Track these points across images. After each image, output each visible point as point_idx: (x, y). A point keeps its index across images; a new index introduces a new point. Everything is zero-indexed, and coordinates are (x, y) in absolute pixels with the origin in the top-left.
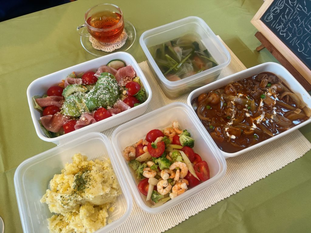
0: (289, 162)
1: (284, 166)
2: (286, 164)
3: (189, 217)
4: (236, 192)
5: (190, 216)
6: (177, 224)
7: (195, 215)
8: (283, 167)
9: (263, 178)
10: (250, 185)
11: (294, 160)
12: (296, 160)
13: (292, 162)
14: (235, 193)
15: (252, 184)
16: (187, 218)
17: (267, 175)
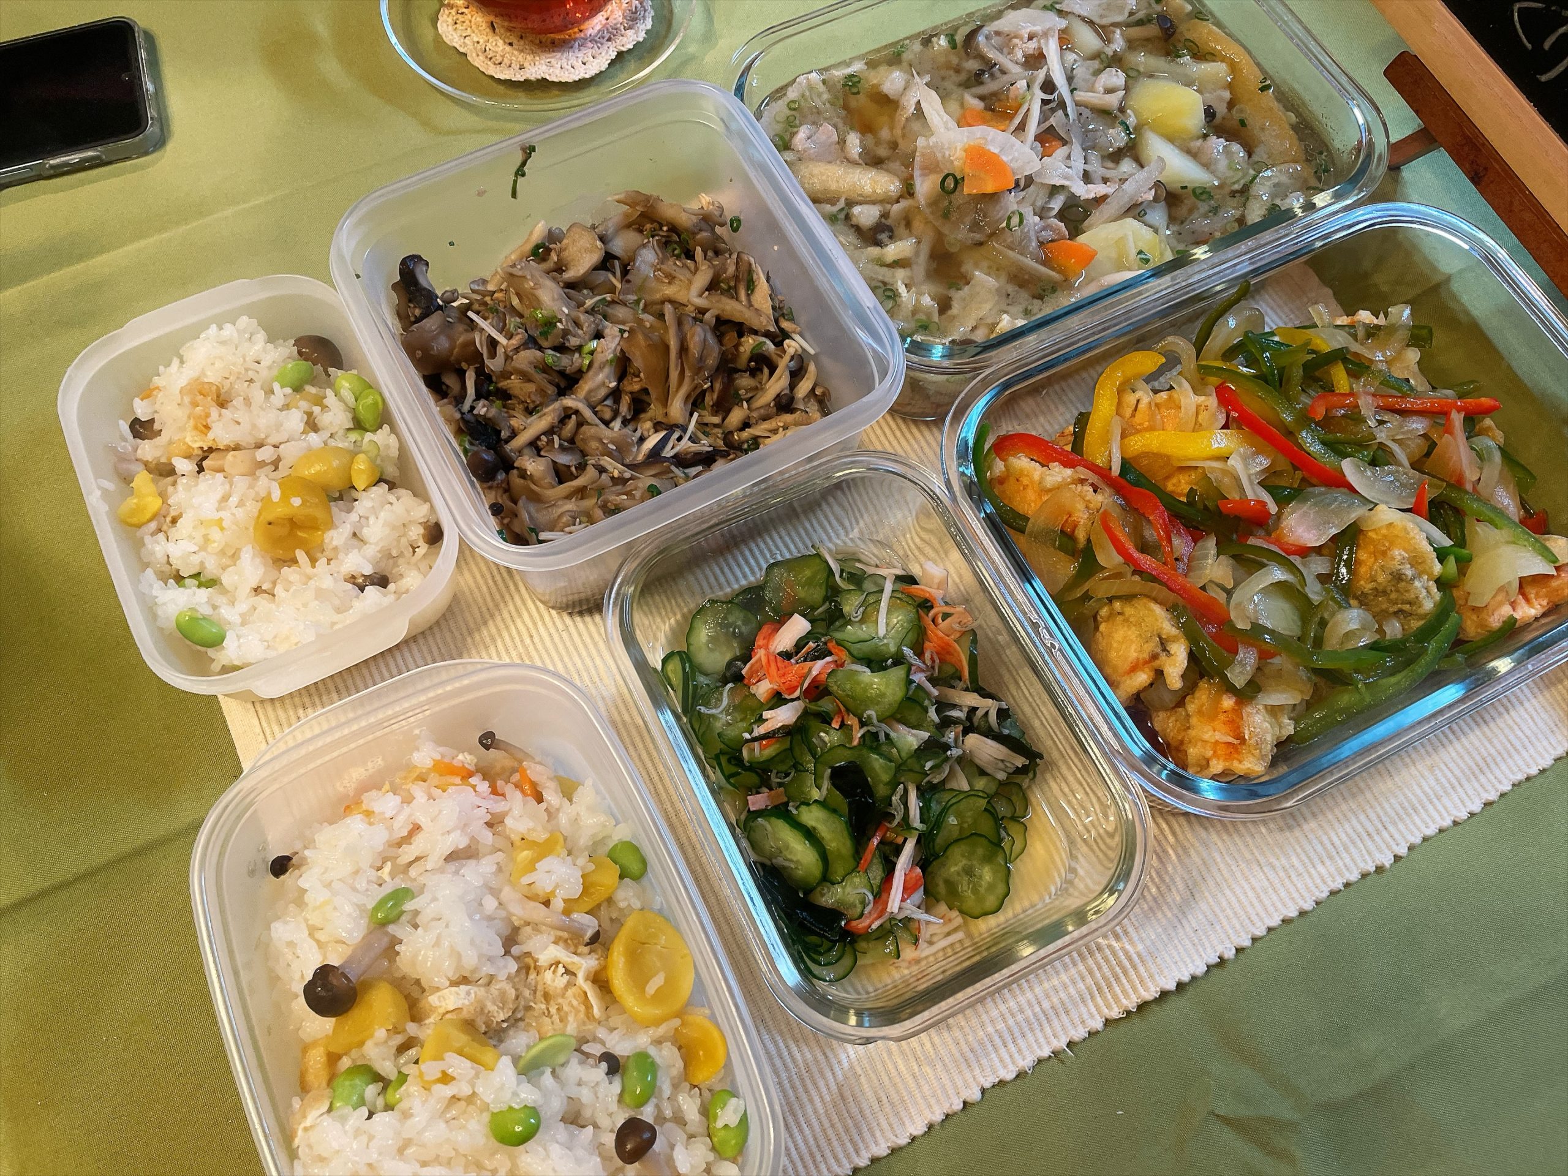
0: (1520, 777)
1: (1493, 796)
2: (1507, 788)
3: (983, 1091)
4: (1234, 951)
5: (987, 1085)
6: (915, 1133)
7: (1017, 1076)
8: (1488, 804)
9: (1379, 869)
10: (1308, 905)
11: (1547, 762)
12: (1558, 760)
13: (1534, 771)
14: (1230, 954)
15: (1317, 903)
16: (975, 1095)
17: (1403, 851)
